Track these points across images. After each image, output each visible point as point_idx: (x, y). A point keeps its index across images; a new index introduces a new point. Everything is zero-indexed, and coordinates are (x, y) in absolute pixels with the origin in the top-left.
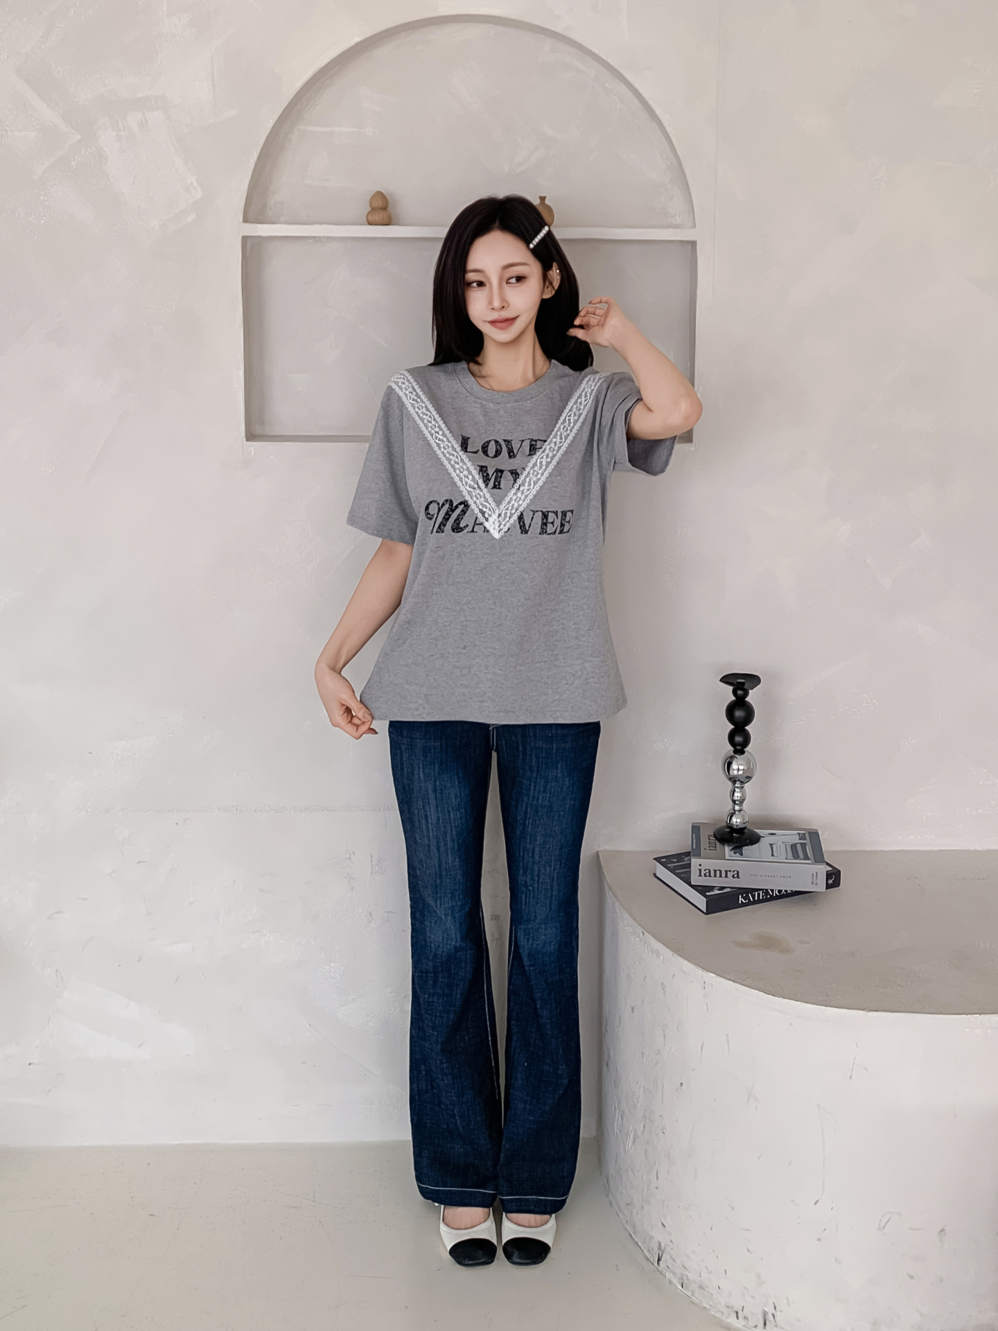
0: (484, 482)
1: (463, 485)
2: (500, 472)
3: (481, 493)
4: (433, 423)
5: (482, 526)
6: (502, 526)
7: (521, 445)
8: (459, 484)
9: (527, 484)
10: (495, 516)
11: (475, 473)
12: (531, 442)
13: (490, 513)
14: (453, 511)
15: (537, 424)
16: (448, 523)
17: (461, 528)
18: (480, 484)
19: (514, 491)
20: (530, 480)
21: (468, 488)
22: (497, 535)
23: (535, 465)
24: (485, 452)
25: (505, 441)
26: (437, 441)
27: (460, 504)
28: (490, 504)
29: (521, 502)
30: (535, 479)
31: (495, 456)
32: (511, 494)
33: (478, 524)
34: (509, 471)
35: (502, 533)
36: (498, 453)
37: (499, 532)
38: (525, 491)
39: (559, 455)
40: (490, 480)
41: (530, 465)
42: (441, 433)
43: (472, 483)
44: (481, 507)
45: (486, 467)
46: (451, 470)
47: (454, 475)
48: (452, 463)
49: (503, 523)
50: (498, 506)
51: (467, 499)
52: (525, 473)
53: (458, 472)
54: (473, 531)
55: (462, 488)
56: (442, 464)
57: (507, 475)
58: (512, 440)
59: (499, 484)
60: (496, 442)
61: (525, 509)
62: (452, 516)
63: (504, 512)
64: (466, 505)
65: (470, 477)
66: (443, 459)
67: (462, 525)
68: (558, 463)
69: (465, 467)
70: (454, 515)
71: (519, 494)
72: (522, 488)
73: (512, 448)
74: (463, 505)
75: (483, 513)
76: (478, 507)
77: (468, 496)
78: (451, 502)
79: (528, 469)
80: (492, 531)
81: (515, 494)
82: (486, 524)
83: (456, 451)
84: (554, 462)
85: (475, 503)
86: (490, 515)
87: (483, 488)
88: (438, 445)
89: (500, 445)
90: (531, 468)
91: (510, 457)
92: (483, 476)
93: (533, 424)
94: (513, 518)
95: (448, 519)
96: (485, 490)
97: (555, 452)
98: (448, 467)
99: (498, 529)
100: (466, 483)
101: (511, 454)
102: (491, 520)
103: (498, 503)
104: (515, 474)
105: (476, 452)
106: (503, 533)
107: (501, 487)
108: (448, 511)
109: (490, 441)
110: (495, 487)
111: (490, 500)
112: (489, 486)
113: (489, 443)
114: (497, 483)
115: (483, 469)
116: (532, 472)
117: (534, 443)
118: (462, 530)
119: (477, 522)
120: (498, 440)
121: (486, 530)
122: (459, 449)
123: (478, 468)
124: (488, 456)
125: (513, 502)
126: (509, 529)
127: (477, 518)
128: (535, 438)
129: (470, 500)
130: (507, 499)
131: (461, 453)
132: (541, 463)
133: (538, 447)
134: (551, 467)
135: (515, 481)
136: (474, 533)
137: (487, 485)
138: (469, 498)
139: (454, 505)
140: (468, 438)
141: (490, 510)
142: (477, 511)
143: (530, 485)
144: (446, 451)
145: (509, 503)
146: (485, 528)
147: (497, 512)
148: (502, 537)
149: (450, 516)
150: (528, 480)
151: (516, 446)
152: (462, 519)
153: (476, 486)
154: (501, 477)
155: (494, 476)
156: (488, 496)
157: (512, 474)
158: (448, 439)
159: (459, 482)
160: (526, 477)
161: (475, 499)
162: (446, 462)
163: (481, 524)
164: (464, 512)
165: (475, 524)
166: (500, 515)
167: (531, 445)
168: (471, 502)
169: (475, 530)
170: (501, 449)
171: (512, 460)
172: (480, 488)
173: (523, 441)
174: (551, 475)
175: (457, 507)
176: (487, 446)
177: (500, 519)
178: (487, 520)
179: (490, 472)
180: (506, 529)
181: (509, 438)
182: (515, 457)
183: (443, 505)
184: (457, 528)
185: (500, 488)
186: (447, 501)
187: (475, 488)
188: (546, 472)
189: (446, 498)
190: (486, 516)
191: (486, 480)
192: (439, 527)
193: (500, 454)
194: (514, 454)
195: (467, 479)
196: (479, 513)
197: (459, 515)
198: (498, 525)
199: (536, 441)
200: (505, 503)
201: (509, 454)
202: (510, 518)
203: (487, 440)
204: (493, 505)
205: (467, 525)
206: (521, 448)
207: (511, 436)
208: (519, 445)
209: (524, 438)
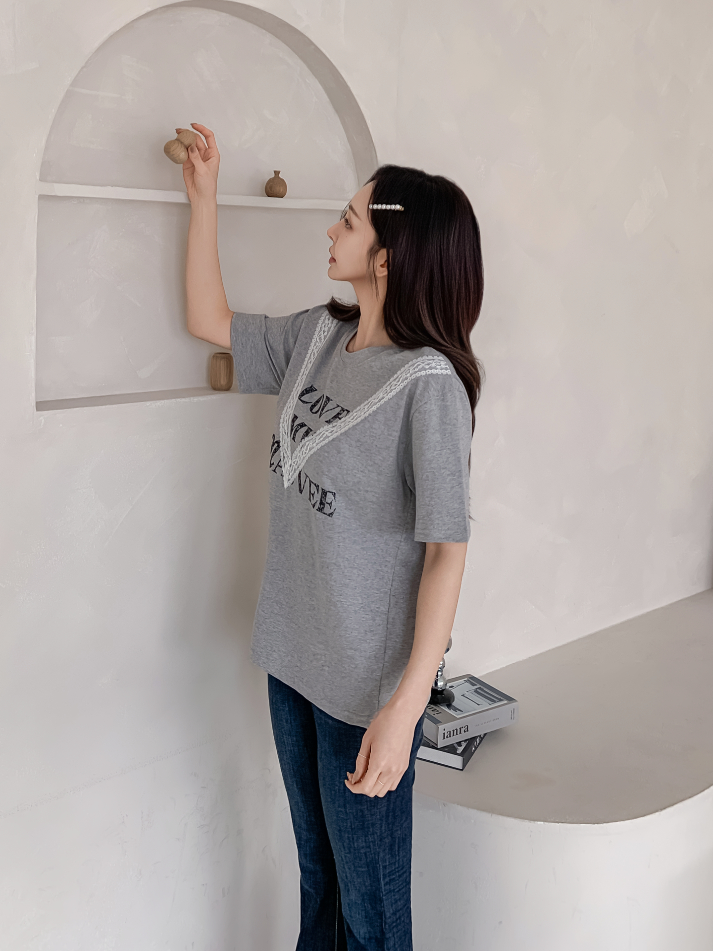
3: (287, 440)
9: (306, 447)
11: (290, 420)
12: (340, 411)
18: (289, 430)
19: (299, 448)
22: (286, 484)
24: (313, 406)
28: (288, 452)
29: (301, 461)
31: (316, 412)
33: (279, 466)
34: (307, 427)
35: (289, 483)
37: (288, 481)
38: (304, 453)
44: (284, 451)
45: (297, 418)
49: (291, 474)
50: (292, 456)
58: (332, 400)
61: (303, 469)
63: (293, 464)
64: (278, 445)
68: (333, 440)
75: (284, 458)
77: (281, 438)
81: (299, 451)
82: (283, 469)
84: (331, 438)
86: (286, 462)
93: (352, 392)
99: (288, 478)
102: (286, 467)
110: (294, 438)
111: (289, 449)
112: (291, 436)
121: (282, 474)
123: (293, 418)
124: (312, 410)
126: (293, 483)
127: (280, 460)
133: (339, 417)
134: (327, 442)
136: (275, 472)
138: (281, 440)
141: (287, 457)
142: (282, 454)
145: (296, 457)
146: (282, 472)
147: (290, 462)
148: (288, 488)
151: (330, 406)
153: (287, 432)
155: (295, 429)
156: (289, 444)
161: (283, 443)
163: (281, 467)
165: (278, 464)
166: (290, 466)
167: (339, 414)
177: (290, 469)
178: (284, 465)
180: (291, 480)
181: (331, 397)
185: (295, 442)
188: (321, 444)
196: (282, 457)
198: (288, 475)
199: (343, 410)
202: (294, 472)
204: (290, 454)
206: (329, 411)
207: (335, 398)
208: (332, 408)
209: (340, 405)
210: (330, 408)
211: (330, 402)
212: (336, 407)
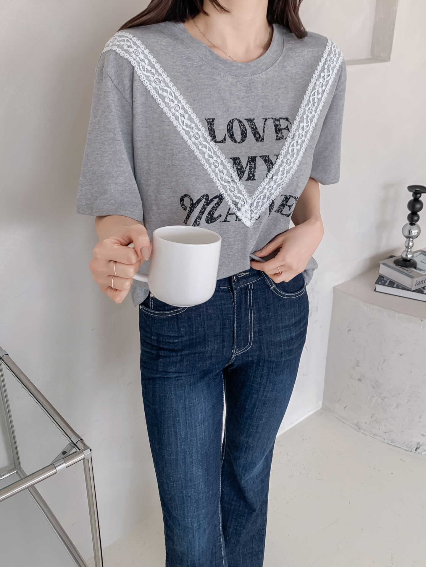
0: (239, 175)
1: (218, 180)
2: (253, 160)
3: (235, 186)
4: (176, 102)
5: (234, 215)
6: (253, 215)
7: (265, 124)
8: (215, 179)
9: (280, 173)
10: (247, 206)
11: (229, 166)
12: (274, 122)
13: (243, 203)
14: (208, 204)
15: (276, 100)
16: (203, 216)
17: (215, 218)
18: (234, 177)
19: (267, 180)
20: (284, 169)
21: (223, 183)
22: (248, 223)
23: (287, 153)
24: (232, 136)
25: (247, 120)
26: (185, 127)
27: (215, 197)
28: (243, 195)
29: (273, 191)
30: (288, 168)
31: (243, 140)
32: (263, 184)
33: (230, 214)
34: (260, 157)
35: (253, 221)
36: (244, 135)
37: (250, 220)
38: (278, 180)
39: (307, 141)
40: (244, 172)
41: (283, 153)
42: (186, 116)
43: (227, 178)
44: (234, 199)
45: (238, 158)
46: (206, 166)
47: (209, 171)
48: (207, 157)
49: (255, 211)
50: (251, 196)
51: (222, 193)
52: (279, 162)
53: (213, 167)
54: (225, 221)
55: (218, 183)
56: (196, 158)
57: (260, 162)
58: (254, 119)
59: (254, 176)
60: (240, 122)
61: (276, 197)
62: (207, 209)
63: (256, 201)
64: (220, 198)
65: (225, 171)
66: (197, 152)
67: (215, 216)
68: (306, 150)
69: (219, 161)
70: (209, 208)
71: (272, 184)
72: (275, 178)
73: (256, 128)
74: (218, 199)
75: (236, 204)
76: (231, 199)
77: (223, 190)
78: (207, 196)
79: (281, 158)
80: (244, 220)
81: (268, 183)
82: (239, 214)
83: (207, 142)
84: (303, 150)
85: (229, 195)
86: (242, 206)
87: (236, 181)
88: (187, 133)
89: (244, 125)
90: (284, 156)
91: (257, 140)
92: (238, 169)
93: (272, 99)
94: (265, 206)
95: (203, 212)
96: (239, 183)
97: (303, 138)
98: (203, 162)
99: (249, 217)
100: (222, 178)
101: (259, 138)
102: (243, 209)
103: (251, 193)
104: (269, 163)
105: (223, 141)
106: (255, 221)
107: (255, 178)
108: (204, 205)
109: (233, 120)
110: (249, 178)
111: (244, 191)
112: (242, 178)
113: (232, 124)
114: (251, 175)
115: (236, 161)
116: (285, 160)
117: (277, 123)
118: (215, 220)
119: (230, 213)
120: (241, 119)
121: (238, 219)
122: (209, 139)
123: (232, 161)
124: (235, 141)
125: (265, 191)
126: (260, 216)
127: (230, 209)
128: (278, 117)
129: (225, 193)
130: (260, 189)
131: (213, 144)
132: (293, 150)
133: (282, 127)
134: (301, 154)
135: (269, 171)
136: (227, 222)
137: (241, 178)
138: (224, 192)
139: (209, 199)
140: (213, 120)
141: (243, 200)
142: (230, 202)
143: (283, 174)
144: (197, 142)
145: (261, 192)
146: (237, 217)
147: (250, 202)
148: (254, 224)
149: (205, 209)
150: (281, 169)
151: (259, 125)
152: (216, 210)
153: (230, 180)
154: (255, 168)
155: (248, 168)
156: (242, 188)
157: (266, 161)
158: (196, 125)
159: (215, 178)
160: (280, 166)
161: (229, 192)
162: (200, 157)
163: (234, 214)
164: (218, 204)
165: (228, 213)
166: (252, 205)
167: (276, 126)
168: (225, 195)
169: (228, 220)
170: (246, 130)
171: (260, 144)
172: (234, 182)
173: (266, 120)
174: (301, 163)
175: (212, 200)
176: (232, 127)
177: (252, 208)
178: (239, 209)
179: (244, 162)
180: (257, 217)
181: (251, 117)
182: (262, 140)
183: (199, 201)
184: (211, 220)
185: (255, 180)
186: (203, 196)
187: (229, 182)
188: (297, 161)
189: (202, 194)
190: (239, 206)
191: (240, 173)
192: (195, 221)
193: (246, 137)
194: (260, 136)
195: (222, 174)
196: (232, 205)
197: (214, 207)
198: (250, 214)
199: (278, 120)
200: (257, 193)
201: (255, 136)
202: (261, 206)
203: (230, 119)
204: (246, 195)
205: (221, 216)
206: (265, 129)
207: (253, 114)
208: (263, 125)
209: (267, 117)
210: (263, 127)
211: (255, 121)
212: (265, 121)
